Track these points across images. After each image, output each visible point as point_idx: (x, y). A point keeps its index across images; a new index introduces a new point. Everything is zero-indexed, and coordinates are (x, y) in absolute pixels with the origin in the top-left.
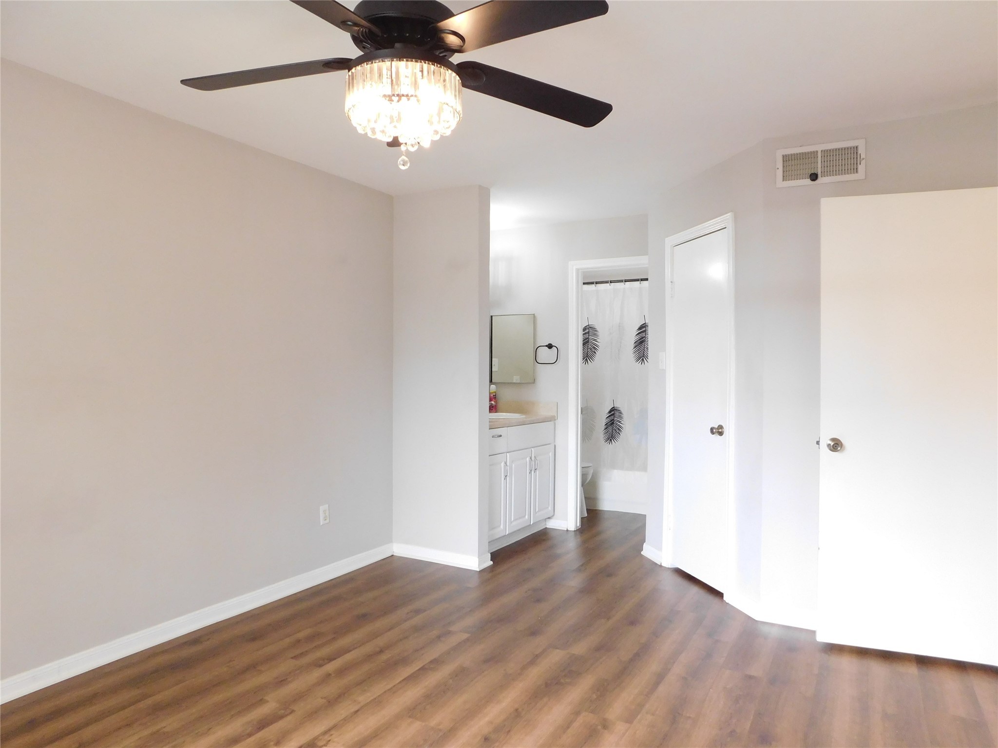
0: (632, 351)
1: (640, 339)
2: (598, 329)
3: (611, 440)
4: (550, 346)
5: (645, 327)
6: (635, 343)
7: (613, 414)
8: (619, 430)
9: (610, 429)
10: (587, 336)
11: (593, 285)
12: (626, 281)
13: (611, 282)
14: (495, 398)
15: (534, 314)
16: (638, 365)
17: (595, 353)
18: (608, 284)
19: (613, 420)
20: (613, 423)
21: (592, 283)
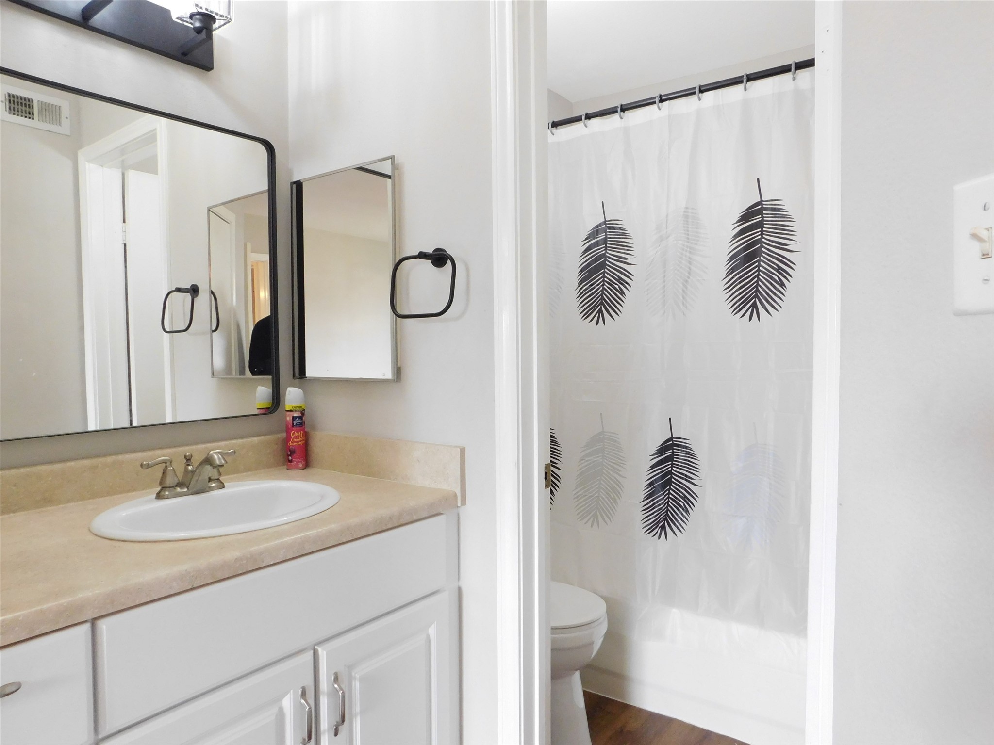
0: (722, 285)
1: (745, 249)
2: (629, 231)
3: (663, 527)
4: (439, 258)
5: (760, 212)
6: (731, 259)
7: (670, 459)
8: (687, 500)
9: (661, 497)
10: (600, 250)
11: (616, 117)
12: (703, 90)
13: (661, 101)
14: (302, 424)
15: (392, 158)
16: (740, 322)
17: (622, 293)
18: (655, 107)
19: (670, 473)
20: (669, 483)
21: (612, 111)
